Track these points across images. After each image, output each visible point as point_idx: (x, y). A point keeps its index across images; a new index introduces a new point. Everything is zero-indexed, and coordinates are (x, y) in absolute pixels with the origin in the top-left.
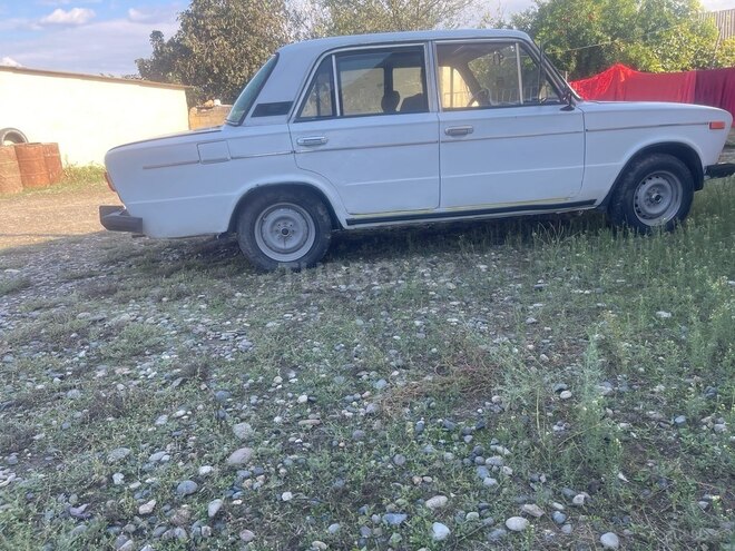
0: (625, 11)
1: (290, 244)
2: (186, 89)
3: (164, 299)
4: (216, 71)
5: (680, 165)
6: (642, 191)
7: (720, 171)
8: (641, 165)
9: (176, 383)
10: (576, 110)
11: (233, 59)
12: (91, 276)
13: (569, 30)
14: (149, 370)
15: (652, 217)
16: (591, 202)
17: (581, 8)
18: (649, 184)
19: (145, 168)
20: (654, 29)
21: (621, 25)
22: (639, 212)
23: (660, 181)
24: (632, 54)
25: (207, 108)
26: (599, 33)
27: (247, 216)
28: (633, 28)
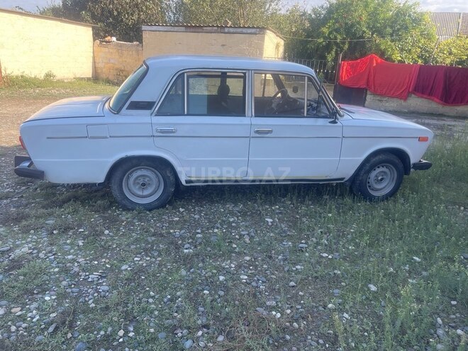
0: (382, 16)
1: (146, 192)
2: (93, 28)
3: (55, 232)
4: (115, 13)
5: (397, 161)
6: (373, 174)
7: (420, 166)
8: (374, 160)
9: (51, 329)
10: (339, 124)
11: (128, 8)
12: (7, 198)
13: (346, 24)
14: (34, 312)
15: (377, 190)
16: (342, 179)
17: (355, 11)
18: (378, 170)
19: (48, 138)
20: (399, 30)
21: (379, 25)
22: (370, 186)
23: (384, 169)
24: (383, 47)
25: (106, 42)
26: (365, 29)
27: (118, 174)
28: (386, 28)
